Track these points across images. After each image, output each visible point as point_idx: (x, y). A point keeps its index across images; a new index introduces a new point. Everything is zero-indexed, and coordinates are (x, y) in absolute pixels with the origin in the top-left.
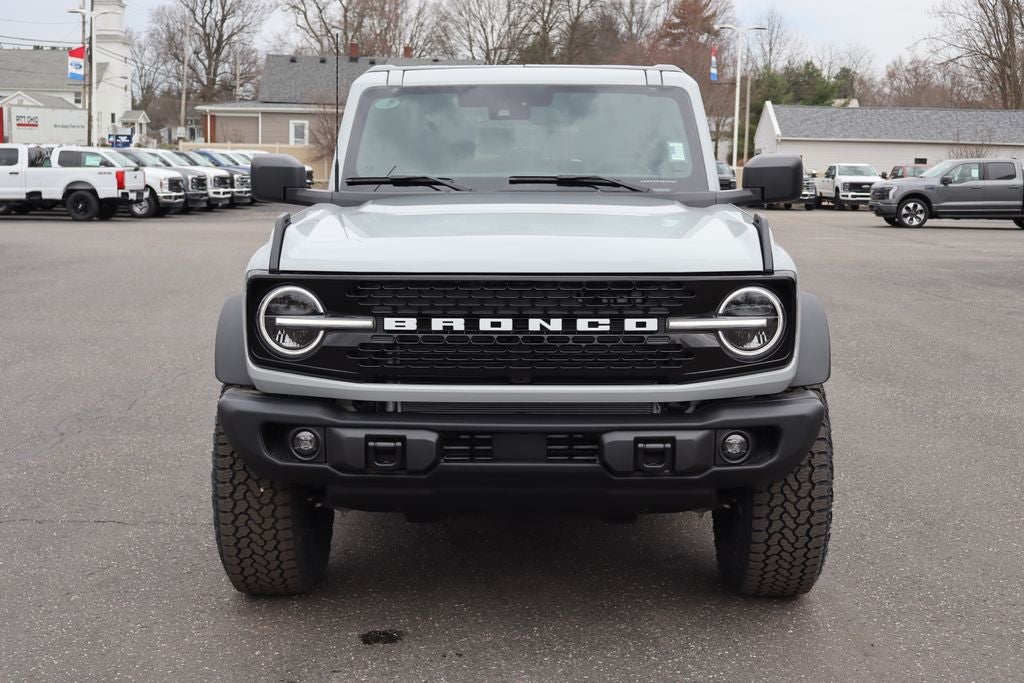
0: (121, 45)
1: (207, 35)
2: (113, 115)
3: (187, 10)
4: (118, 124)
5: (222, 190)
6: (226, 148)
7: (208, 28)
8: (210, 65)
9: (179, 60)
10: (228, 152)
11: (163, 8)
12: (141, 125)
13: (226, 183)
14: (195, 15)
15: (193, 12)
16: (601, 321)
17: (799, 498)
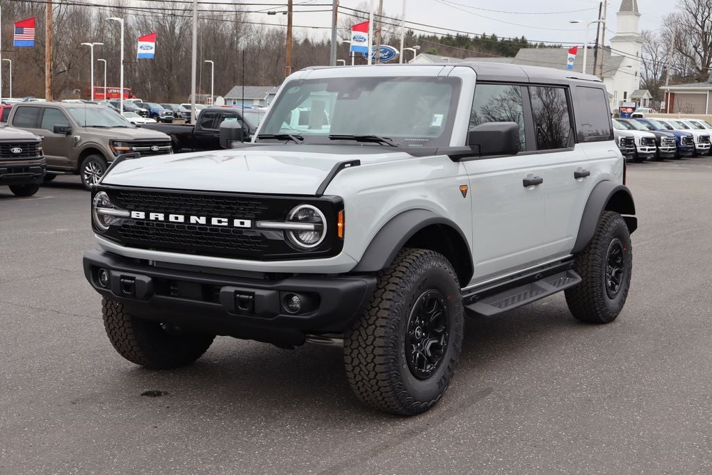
0: (635, 43)
1: (705, 34)
2: (625, 93)
3: (691, 15)
4: (628, 100)
5: (647, 148)
6: (665, 117)
7: (706, 28)
8: (705, 55)
9: (682, 53)
10: (666, 120)
11: (673, 15)
12: (645, 99)
13: (652, 143)
14: (696, 18)
15: (695, 17)
16: (223, 220)
17: (367, 345)
